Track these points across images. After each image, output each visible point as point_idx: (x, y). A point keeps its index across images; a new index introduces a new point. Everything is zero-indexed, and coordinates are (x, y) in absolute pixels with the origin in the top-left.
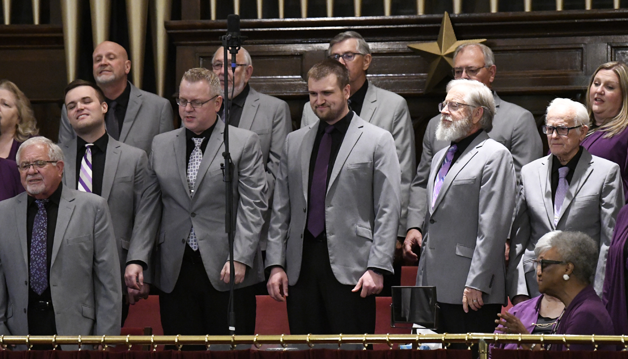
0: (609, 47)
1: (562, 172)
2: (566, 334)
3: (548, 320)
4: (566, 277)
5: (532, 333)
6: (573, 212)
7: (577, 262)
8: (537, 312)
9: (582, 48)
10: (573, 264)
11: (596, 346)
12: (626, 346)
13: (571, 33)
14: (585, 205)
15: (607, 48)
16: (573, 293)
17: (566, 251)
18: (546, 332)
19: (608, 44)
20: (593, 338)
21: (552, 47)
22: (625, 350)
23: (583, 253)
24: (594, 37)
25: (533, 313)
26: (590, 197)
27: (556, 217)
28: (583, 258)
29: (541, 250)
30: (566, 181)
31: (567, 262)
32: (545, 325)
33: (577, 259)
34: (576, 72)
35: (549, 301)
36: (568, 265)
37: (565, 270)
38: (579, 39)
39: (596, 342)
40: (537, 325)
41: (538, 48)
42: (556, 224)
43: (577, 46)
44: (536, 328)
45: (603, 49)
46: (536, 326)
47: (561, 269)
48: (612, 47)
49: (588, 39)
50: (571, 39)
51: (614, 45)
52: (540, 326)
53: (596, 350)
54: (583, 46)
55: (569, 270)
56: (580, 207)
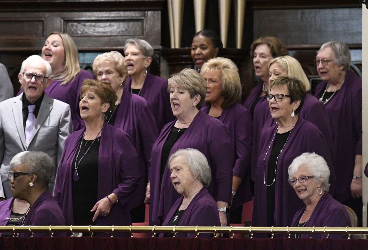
0: (62, 20)
1: (31, 108)
2: (31, 225)
3: (18, 215)
4: (31, 184)
5: (7, 225)
6: (39, 138)
7: (39, 173)
8: (11, 210)
9: (43, 21)
10: (37, 174)
11: (52, 233)
12: (73, 233)
13: (35, 9)
14: (48, 133)
15: (61, 21)
16: (36, 196)
17: (31, 165)
18: (17, 224)
19: (62, 18)
20: (50, 228)
21: (21, 19)
22: (73, 236)
23: (43, 167)
24: (52, 13)
25: (7, 211)
26: (52, 127)
27: (27, 140)
28: (44, 171)
30: (34, 115)
31: (33, 174)
33: (39, 171)
34: (39, 38)
35: (19, 202)
36: (33, 175)
37: (31, 179)
38: (41, 14)
39: (52, 230)
40: (10, 219)
41: (12, 20)
42: (28, 146)
43: (39, 19)
44: (10, 221)
45: (58, 22)
46: (10, 220)
47: (27, 178)
48: (64, 21)
49: (47, 14)
50: (36, 14)
51: (66, 19)
52: (12, 219)
53: (52, 236)
54: (43, 19)
55: (34, 179)
56: (45, 134)
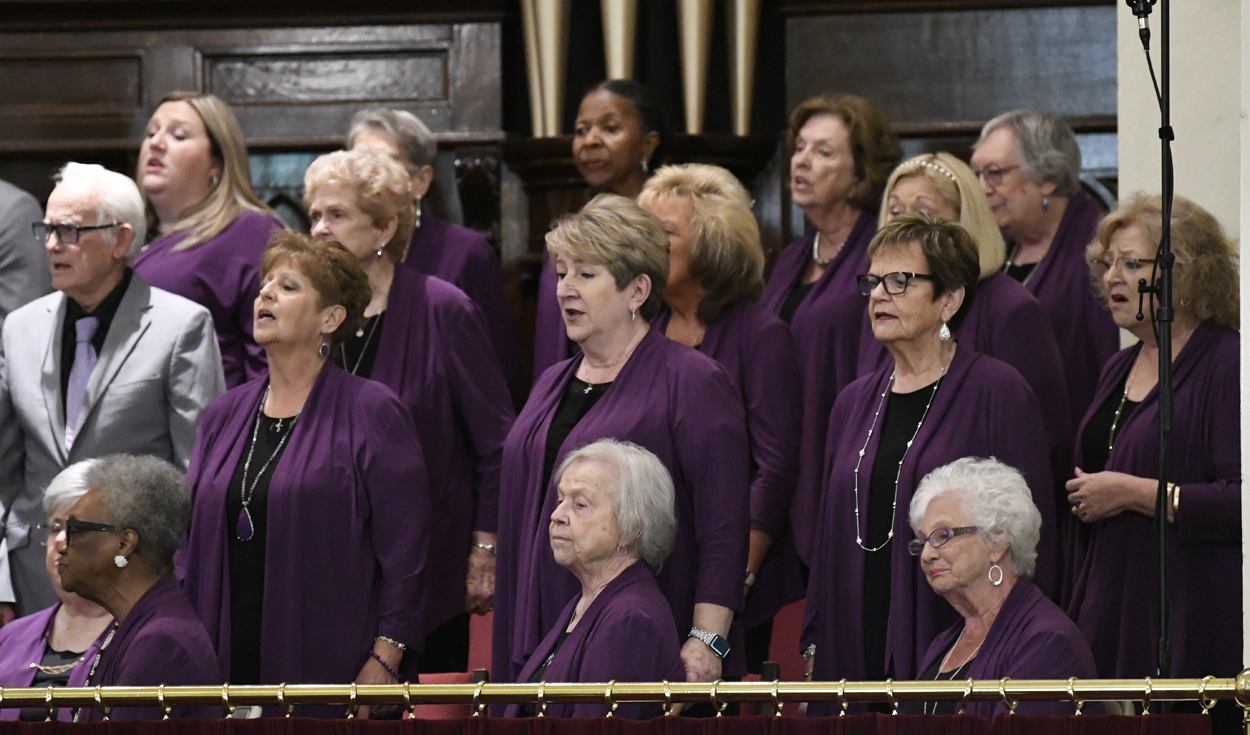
0: (198, 56)
1: (83, 328)
4: (120, 561)
5: (31, 685)
6: (105, 419)
7: (146, 528)
8: (44, 640)
9: (138, 58)
10: (137, 531)
12: (231, 709)
13: (114, 23)
14: (130, 402)
15: (194, 59)
17: (121, 503)
18: (61, 681)
19: (197, 48)
20: (160, 692)
21: (74, 54)
22: (230, 716)
23: (157, 506)
24: (165, 34)
25: (34, 641)
26: (141, 385)
28: (159, 519)
29: (56, 502)
30: (92, 350)
31: (125, 529)
32: (58, 670)
33: (146, 521)
34: (128, 110)
35: (73, 616)
36: (126, 534)
37: (119, 545)
38: (132, 37)
39: (168, 700)
40: (42, 668)
41: (42, 55)
42: (71, 445)
43: (129, 53)
44: (39, 674)
45: (186, 60)
46: (39, 670)
47: (110, 542)
48: (205, 57)
49: (152, 38)
50: (116, 38)
51: (209, 51)
52: (47, 670)
54: (141, 52)
55: (129, 545)
56: (120, 408)
